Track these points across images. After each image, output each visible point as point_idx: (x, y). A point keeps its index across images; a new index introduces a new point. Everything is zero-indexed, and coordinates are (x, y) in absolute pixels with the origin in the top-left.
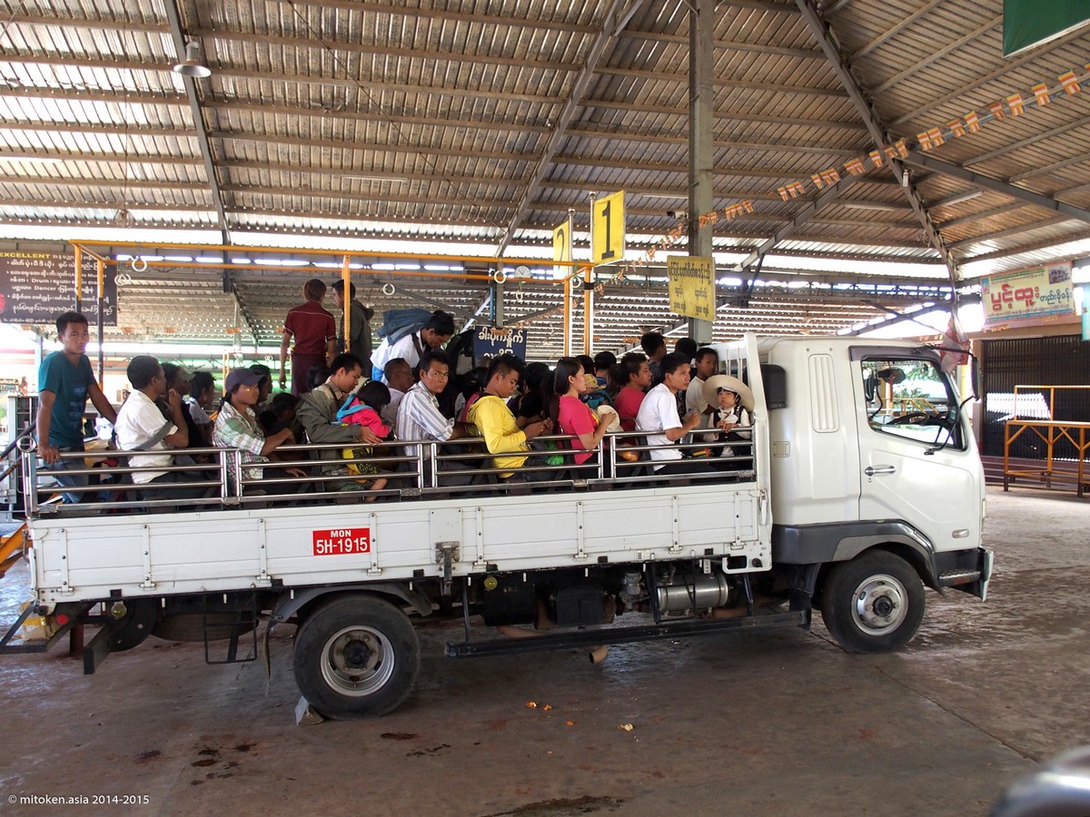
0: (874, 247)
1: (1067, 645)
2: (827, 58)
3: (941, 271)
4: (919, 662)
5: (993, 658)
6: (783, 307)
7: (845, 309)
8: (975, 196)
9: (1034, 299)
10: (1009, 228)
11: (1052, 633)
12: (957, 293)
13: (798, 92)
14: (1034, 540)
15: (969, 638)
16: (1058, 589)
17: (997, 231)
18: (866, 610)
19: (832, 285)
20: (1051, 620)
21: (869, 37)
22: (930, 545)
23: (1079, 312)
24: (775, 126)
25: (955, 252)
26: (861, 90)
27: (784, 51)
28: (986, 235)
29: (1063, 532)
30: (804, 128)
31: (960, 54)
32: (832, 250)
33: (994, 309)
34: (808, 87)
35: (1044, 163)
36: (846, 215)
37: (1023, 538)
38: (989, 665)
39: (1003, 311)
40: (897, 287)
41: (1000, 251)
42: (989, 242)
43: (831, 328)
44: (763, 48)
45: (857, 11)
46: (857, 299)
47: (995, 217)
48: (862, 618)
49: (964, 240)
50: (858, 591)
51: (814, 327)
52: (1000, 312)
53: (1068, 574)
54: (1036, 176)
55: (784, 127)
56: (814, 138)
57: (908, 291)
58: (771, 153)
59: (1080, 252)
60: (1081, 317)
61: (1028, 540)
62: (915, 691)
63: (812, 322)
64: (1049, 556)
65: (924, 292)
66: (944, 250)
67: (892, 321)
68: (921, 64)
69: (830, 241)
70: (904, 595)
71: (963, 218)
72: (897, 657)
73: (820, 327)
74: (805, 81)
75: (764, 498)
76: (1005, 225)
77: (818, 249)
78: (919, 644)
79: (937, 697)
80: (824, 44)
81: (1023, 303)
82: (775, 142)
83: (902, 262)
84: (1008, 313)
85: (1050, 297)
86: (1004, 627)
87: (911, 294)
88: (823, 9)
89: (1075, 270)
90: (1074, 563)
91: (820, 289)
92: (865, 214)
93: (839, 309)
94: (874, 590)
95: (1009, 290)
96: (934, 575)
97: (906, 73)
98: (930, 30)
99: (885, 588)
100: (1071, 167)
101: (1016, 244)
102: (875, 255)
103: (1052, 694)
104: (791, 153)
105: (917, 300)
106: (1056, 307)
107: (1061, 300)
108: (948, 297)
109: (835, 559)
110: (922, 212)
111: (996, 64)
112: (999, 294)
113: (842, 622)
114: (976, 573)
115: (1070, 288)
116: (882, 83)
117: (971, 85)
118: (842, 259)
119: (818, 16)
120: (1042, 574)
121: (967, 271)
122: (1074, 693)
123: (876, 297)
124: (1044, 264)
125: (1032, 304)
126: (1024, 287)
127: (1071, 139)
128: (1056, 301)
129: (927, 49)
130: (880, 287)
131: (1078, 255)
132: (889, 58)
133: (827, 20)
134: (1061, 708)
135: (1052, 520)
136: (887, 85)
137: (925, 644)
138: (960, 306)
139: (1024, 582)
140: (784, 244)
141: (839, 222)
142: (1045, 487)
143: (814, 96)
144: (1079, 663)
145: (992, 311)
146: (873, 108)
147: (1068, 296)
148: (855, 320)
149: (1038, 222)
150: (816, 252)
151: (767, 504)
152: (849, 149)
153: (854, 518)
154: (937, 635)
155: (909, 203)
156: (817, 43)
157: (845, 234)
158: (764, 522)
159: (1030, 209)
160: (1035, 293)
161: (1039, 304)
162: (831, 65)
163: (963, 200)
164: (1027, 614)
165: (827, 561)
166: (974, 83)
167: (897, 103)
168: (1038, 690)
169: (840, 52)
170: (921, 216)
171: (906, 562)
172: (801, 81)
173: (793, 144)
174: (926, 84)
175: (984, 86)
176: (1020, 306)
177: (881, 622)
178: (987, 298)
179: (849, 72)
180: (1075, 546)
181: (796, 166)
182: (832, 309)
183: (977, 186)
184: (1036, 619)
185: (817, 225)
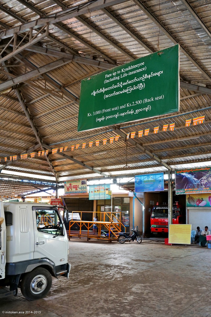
0: (35, 170)
1: (89, 288)
2: (26, 116)
3: (54, 179)
4: (50, 300)
5: (71, 295)
6: (7, 186)
7: (26, 187)
8: (64, 160)
9: (78, 188)
10: (72, 169)
11: (85, 285)
12: (58, 185)
13: (16, 124)
14: (78, 256)
15: (64, 289)
16: (85, 271)
17: (69, 170)
18: (35, 286)
19: (23, 180)
20: (84, 281)
21: (39, 113)
22: (54, 264)
23: (88, 192)
24: (8, 132)
25: (58, 174)
26: (35, 127)
27: (13, 111)
28: (66, 170)
29: (85, 253)
30: (18, 134)
31: (63, 123)
32: (23, 170)
33: (67, 190)
34: (20, 123)
35: (82, 154)
36: (28, 161)
37: (75, 255)
38: (70, 298)
39: (70, 191)
40: (41, 182)
41: (70, 175)
42: (67, 172)
43: (21, 192)
44: (7, 109)
45: (36, 105)
46: (30, 185)
47: (69, 166)
48: (33, 289)
49: (60, 171)
50: (32, 281)
51: (16, 192)
52: (69, 191)
53: (87, 266)
54: (79, 157)
55: (11, 133)
56: (20, 138)
57: (44, 184)
58: (6, 140)
59: (89, 177)
60: (89, 194)
61: (76, 256)
62: (50, 311)
63: (16, 190)
64: (82, 260)
65: (49, 184)
66: (55, 173)
67: (39, 192)
68: (52, 123)
69: (23, 168)
70: (46, 280)
71: (61, 165)
72: (44, 300)
73: (18, 192)
74: (19, 121)
75: (3, 255)
76: (71, 168)
77: (19, 169)
78: (50, 295)
79: (56, 312)
80: (25, 112)
81: (75, 189)
82: (8, 137)
83: (43, 175)
84: (71, 191)
85: (81, 188)
86: (73, 285)
87: (45, 184)
88: (26, 102)
89: (88, 182)
90: (88, 262)
91: (19, 181)
92: (34, 161)
93: (24, 187)
94: (37, 280)
95: (71, 185)
96: (55, 273)
97: (48, 125)
98: (56, 115)
99: (40, 279)
100: (88, 156)
101: (74, 173)
102: (36, 173)
103: (87, 304)
104: (13, 141)
105: (47, 186)
106: (83, 191)
107: (84, 189)
108: (55, 186)
109: (26, 272)
110: (50, 162)
111: (72, 127)
112: (69, 186)
113: (27, 292)
114: (66, 271)
115: (86, 186)
116: (41, 126)
117: (65, 131)
118: (26, 173)
119: (24, 104)
120: (81, 266)
121: (61, 179)
122: (92, 303)
123: (35, 185)
124: (80, 179)
125: (77, 189)
126: (75, 185)
127: (88, 149)
128: (83, 189)
129: (54, 120)
130: (37, 182)
131: (88, 178)
132: (44, 120)
133: (27, 106)
134: (89, 309)
135: (82, 249)
136: (43, 127)
137: (52, 294)
138: (59, 189)
139: (76, 269)
140: (8, 167)
141: (26, 162)
142: (79, 238)
143: (21, 126)
144: (92, 293)
145: (67, 191)
146: (38, 132)
147: (86, 188)
148: (29, 191)
149: (79, 169)
150: (18, 170)
151: (5, 256)
152: (30, 142)
153: (32, 258)
154: (55, 290)
155: (46, 159)
156: (23, 111)
157: (27, 166)
158: (3, 263)
159: (77, 165)
160: (78, 187)
161: (79, 190)
162: (27, 118)
163: (61, 160)
164: (78, 279)
165: (23, 273)
166: (66, 131)
167: (45, 132)
168: (83, 304)
169: (30, 115)
170: (49, 163)
171: (47, 270)
172: (18, 121)
173: (14, 138)
174: (53, 129)
175: (68, 132)
176: (74, 190)
177: (39, 289)
178: (66, 187)
179: (32, 122)
180: (88, 257)
181: (14, 145)
182: (22, 187)
183: (65, 157)
184: (81, 281)
185: (19, 162)
